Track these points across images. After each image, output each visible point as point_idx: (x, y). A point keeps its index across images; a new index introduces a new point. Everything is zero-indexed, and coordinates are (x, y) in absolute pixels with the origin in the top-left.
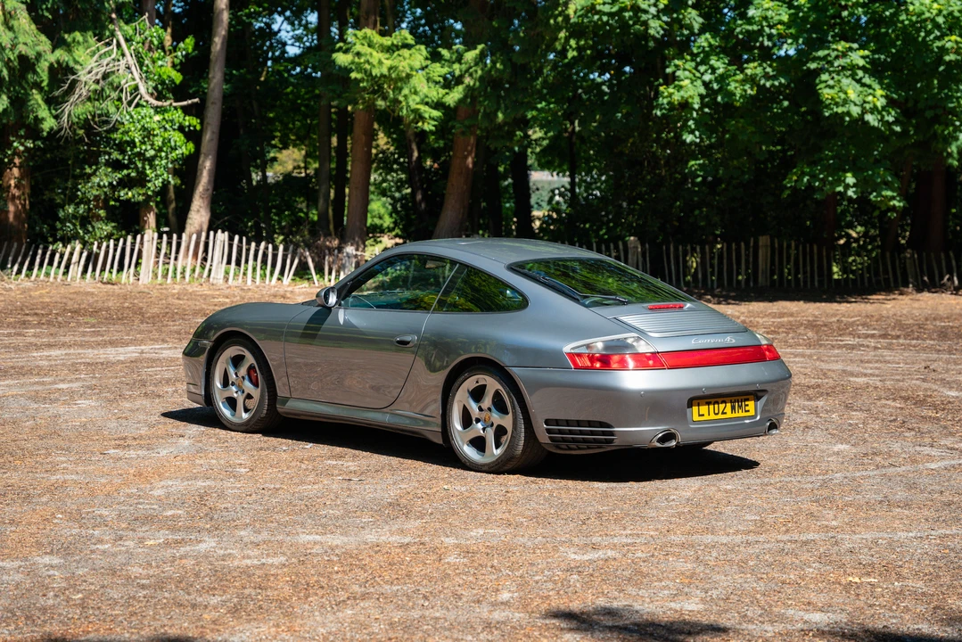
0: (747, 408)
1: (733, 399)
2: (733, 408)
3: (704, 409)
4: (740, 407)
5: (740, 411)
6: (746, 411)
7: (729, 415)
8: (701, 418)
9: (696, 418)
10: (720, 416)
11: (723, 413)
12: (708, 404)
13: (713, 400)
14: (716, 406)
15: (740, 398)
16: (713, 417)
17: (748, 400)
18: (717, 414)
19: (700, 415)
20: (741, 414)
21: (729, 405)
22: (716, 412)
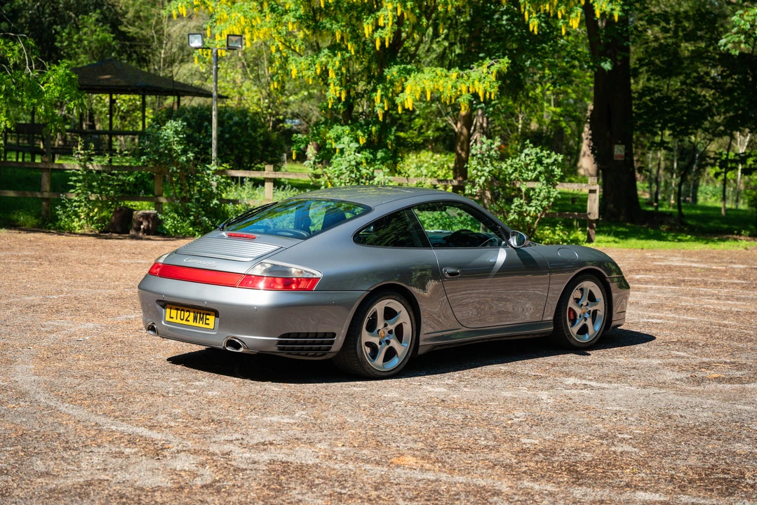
0: (207, 322)
1: (196, 311)
2: (195, 318)
3: (174, 312)
4: (201, 319)
5: (201, 322)
6: (206, 324)
7: (191, 323)
8: (171, 320)
9: (168, 319)
10: (184, 322)
11: (187, 320)
12: (177, 309)
13: (181, 308)
14: (182, 312)
15: (202, 312)
16: (179, 321)
17: (209, 315)
18: (182, 320)
19: (171, 317)
20: (201, 325)
21: (192, 314)
22: (182, 318)
